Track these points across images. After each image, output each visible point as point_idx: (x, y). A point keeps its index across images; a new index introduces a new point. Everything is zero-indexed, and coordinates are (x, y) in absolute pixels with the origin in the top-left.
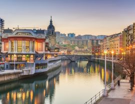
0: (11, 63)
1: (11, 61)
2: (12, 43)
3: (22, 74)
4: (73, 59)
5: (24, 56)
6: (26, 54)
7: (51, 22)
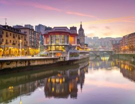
0: (50, 52)
1: (50, 51)
2: (51, 38)
3: (59, 60)
4: (98, 54)
5: (61, 47)
6: (62, 46)
7: (81, 26)
